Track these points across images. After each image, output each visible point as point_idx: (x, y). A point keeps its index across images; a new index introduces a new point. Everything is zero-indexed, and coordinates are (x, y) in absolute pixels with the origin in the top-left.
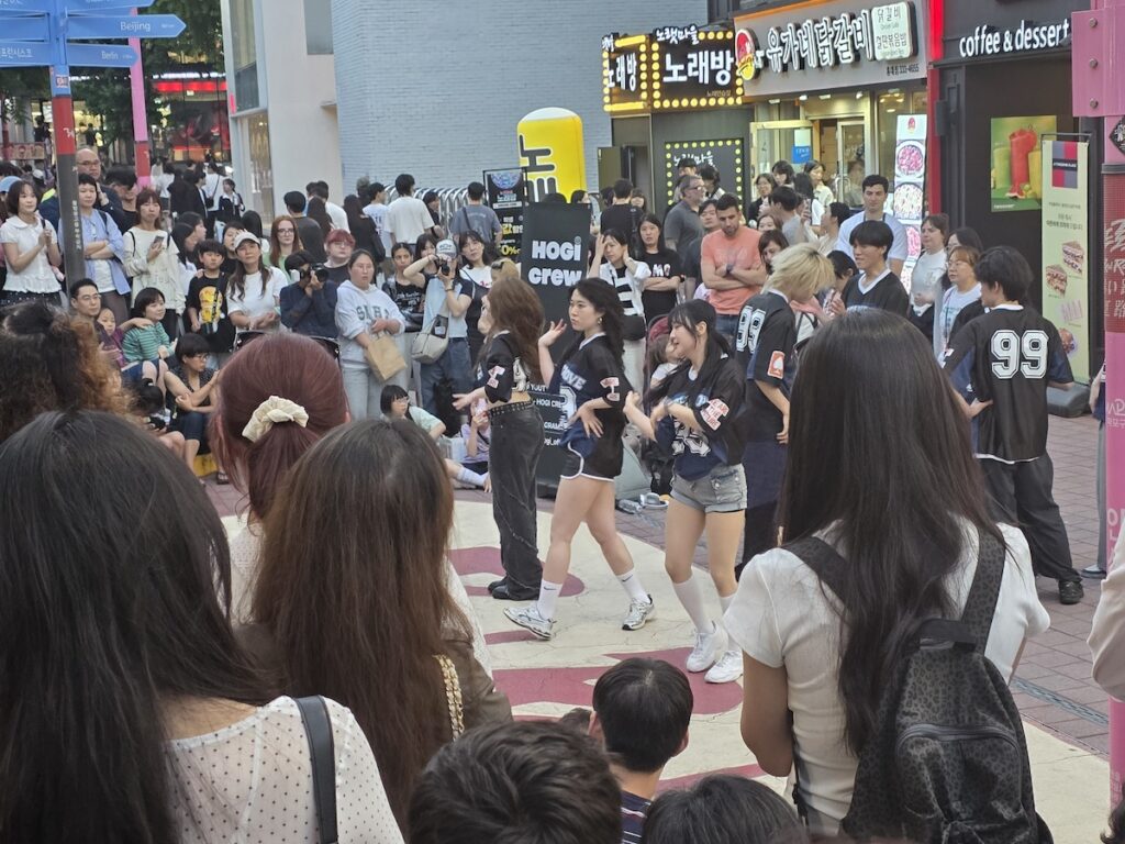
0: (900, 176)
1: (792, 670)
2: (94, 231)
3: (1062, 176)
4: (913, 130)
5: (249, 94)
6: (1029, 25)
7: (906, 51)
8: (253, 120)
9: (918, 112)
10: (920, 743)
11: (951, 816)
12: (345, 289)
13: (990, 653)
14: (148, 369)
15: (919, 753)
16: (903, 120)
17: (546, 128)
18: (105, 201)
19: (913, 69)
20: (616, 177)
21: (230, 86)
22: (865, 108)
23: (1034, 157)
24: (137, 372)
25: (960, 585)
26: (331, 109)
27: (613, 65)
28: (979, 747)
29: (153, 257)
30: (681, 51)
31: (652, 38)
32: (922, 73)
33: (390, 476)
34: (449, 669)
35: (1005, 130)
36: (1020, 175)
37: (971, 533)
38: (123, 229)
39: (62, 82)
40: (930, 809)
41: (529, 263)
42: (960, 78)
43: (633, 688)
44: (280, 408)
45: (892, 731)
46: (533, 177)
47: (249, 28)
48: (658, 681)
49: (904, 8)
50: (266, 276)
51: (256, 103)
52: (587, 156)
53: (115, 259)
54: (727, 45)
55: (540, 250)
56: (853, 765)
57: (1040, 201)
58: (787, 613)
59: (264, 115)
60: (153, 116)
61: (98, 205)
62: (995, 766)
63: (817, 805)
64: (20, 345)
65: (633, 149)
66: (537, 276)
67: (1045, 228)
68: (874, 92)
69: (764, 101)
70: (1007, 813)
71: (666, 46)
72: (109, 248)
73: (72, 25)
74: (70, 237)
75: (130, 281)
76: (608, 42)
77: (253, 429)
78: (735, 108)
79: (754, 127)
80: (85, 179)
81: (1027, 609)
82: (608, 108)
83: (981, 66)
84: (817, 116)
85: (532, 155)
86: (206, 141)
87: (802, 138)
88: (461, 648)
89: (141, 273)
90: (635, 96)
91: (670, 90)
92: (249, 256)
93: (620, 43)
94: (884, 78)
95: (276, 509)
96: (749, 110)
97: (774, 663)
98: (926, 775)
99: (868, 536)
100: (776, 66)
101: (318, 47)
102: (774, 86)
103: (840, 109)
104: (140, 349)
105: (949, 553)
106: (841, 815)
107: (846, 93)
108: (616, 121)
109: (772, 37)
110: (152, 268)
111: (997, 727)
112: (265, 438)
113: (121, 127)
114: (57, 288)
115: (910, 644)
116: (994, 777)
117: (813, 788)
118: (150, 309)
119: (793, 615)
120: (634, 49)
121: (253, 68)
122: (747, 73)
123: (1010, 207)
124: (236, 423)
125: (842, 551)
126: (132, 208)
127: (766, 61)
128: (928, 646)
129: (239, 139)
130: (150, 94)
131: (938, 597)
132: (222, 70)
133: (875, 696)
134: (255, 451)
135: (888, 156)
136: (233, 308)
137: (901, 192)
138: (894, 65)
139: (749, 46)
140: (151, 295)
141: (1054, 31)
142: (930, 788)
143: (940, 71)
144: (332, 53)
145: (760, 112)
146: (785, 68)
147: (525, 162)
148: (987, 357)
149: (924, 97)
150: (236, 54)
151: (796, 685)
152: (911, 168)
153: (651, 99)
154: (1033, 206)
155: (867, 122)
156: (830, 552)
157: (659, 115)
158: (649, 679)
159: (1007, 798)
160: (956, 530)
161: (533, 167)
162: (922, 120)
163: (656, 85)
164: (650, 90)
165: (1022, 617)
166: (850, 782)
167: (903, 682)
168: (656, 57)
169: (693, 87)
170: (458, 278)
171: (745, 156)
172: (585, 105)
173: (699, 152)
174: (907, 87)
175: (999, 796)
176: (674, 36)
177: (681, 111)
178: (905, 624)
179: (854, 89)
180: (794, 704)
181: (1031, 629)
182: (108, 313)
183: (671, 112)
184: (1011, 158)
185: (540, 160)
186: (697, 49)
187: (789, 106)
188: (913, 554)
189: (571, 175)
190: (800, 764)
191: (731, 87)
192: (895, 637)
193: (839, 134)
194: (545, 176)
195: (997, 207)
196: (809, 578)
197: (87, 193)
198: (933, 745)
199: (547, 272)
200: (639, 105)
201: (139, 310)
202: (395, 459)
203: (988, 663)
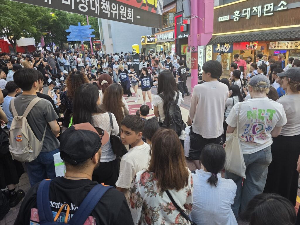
0: (172, 51)
1: (158, 107)
2: (87, 59)
3: (189, 51)
4: (173, 46)
5: (103, 43)
6: (185, 35)
7: (173, 38)
8: (104, 46)
9: (174, 44)
10: (171, 114)
11: (174, 120)
12: (114, 65)
13: (178, 105)
14: (94, 74)
15: (171, 115)
16: (172, 45)
17: (135, 46)
18: (88, 56)
19: (173, 39)
20: (143, 51)
21: (101, 42)
22: (168, 44)
23: (186, 49)
24: (93, 74)
25: (175, 98)
26: (112, 44)
27: (142, 39)
28: (177, 114)
29: (94, 62)
30: (149, 38)
31: (146, 36)
32: (174, 40)
33: (116, 89)
34: (123, 108)
35: (183, 46)
36: (184, 51)
37: (176, 93)
38: (90, 59)
39: (82, 42)
40: (172, 120)
41: (133, 62)
42: (178, 41)
43: (144, 108)
44: (104, 81)
45: (168, 113)
46: (134, 52)
47: (103, 35)
48: (146, 107)
49: (172, 33)
50: (106, 63)
51: (104, 44)
52: (140, 50)
53: (89, 62)
54: (154, 37)
55: (134, 60)
56: (165, 116)
57: (186, 54)
58: (158, 101)
59: (105, 45)
60: (93, 45)
61: (87, 56)
62: (178, 116)
63: (161, 120)
64: (77, 75)
65: (144, 48)
66: (134, 63)
67: (187, 57)
68: (169, 42)
69: (158, 43)
70: (179, 120)
71: (147, 37)
72: (89, 61)
73: (83, 36)
74: (85, 60)
75: (91, 64)
76: (141, 37)
77: (102, 84)
78: (155, 44)
79: (157, 46)
80: (86, 53)
81: (181, 100)
82: (142, 44)
83: (180, 39)
84: (163, 45)
85: (134, 49)
86: (99, 48)
87: (162, 47)
88: (124, 106)
89: (93, 63)
90: (144, 43)
91: (148, 42)
92: (104, 61)
93: (143, 37)
94: (170, 41)
95: (105, 92)
96: (156, 44)
97: (157, 106)
98: (172, 117)
99: (166, 94)
100: (159, 39)
101: (110, 37)
102: (159, 41)
103: (166, 44)
104: (93, 72)
105: (174, 95)
106: (163, 121)
107: (166, 42)
108: (142, 46)
109: (159, 36)
110: (94, 63)
111: (178, 112)
112: (103, 85)
113: (89, 47)
114: (84, 65)
115: (170, 104)
116: (178, 117)
117: (161, 118)
118: (94, 67)
119: (158, 102)
120: (144, 38)
121: (103, 40)
122: (156, 40)
123: (183, 54)
124: (100, 83)
125: (163, 95)
126: (91, 56)
127: (158, 39)
128: (172, 104)
129: (102, 48)
130: (92, 43)
131: (173, 99)
132: (100, 40)
133: (166, 109)
134: (102, 86)
135: (171, 49)
136: (102, 67)
137: (172, 53)
138: (171, 39)
139: (156, 37)
140: (94, 66)
141: (188, 35)
142: (172, 118)
143: (176, 40)
144: (111, 38)
145: (157, 44)
146: (160, 39)
147: (133, 50)
148: (181, 72)
149: (174, 42)
150: (102, 38)
151: (159, 108)
152: (173, 50)
153: (146, 43)
154: (185, 54)
155: (169, 45)
156: (162, 95)
157: (147, 45)
158: (145, 107)
159: (179, 119)
160: (174, 92)
161: (134, 51)
162: (174, 45)
163: (147, 41)
164: (146, 42)
165: (181, 101)
166: (164, 118)
167: (169, 108)
168: (146, 38)
169: (150, 42)
170: (126, 63)
171: (156, 49)
172: (139, 44)
173: (151, 49)
174: (173, 41)
175: (179, 118)
176: (148, 36)
177: (149, 44)
178: (169, 102)
179: (167, 42)
180: (159, 110)
181: (182, 102)
182: (89, 68)
183: (148, 44)
184: (183, 49)
185: (134, 50)
186: (151, 37)
187: (161, 44)
188: (170, 95)
189: (138, 51)
190: (159, 116)
191: (154, 42)
192: (169, 103)
193: (166, 46)
194: (135, 52)
195: (182, 54)
196: (160, 98)
197: (86, 55)
198: (172, 114)
199: (135, 63)
200: (145, 44)
201: (92, 68)
202: (117, 88)
203: (178, 106)
